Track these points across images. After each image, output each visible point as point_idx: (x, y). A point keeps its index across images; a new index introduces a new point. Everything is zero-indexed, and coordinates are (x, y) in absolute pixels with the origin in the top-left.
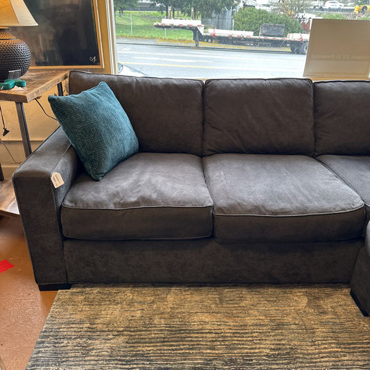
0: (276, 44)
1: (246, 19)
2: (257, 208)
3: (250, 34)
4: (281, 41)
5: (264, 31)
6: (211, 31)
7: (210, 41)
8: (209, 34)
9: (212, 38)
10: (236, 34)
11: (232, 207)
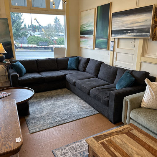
0: (45, 48)
1: (33, 40)
2: (50, 76)
3: (35, 45)
4: (47, 48)
5: (40, 44)
6: (20, 45)
7: (20, 48)
8: (19, 46)
9: (21, 47)
10: (30, 45)
11: (46, 77)
